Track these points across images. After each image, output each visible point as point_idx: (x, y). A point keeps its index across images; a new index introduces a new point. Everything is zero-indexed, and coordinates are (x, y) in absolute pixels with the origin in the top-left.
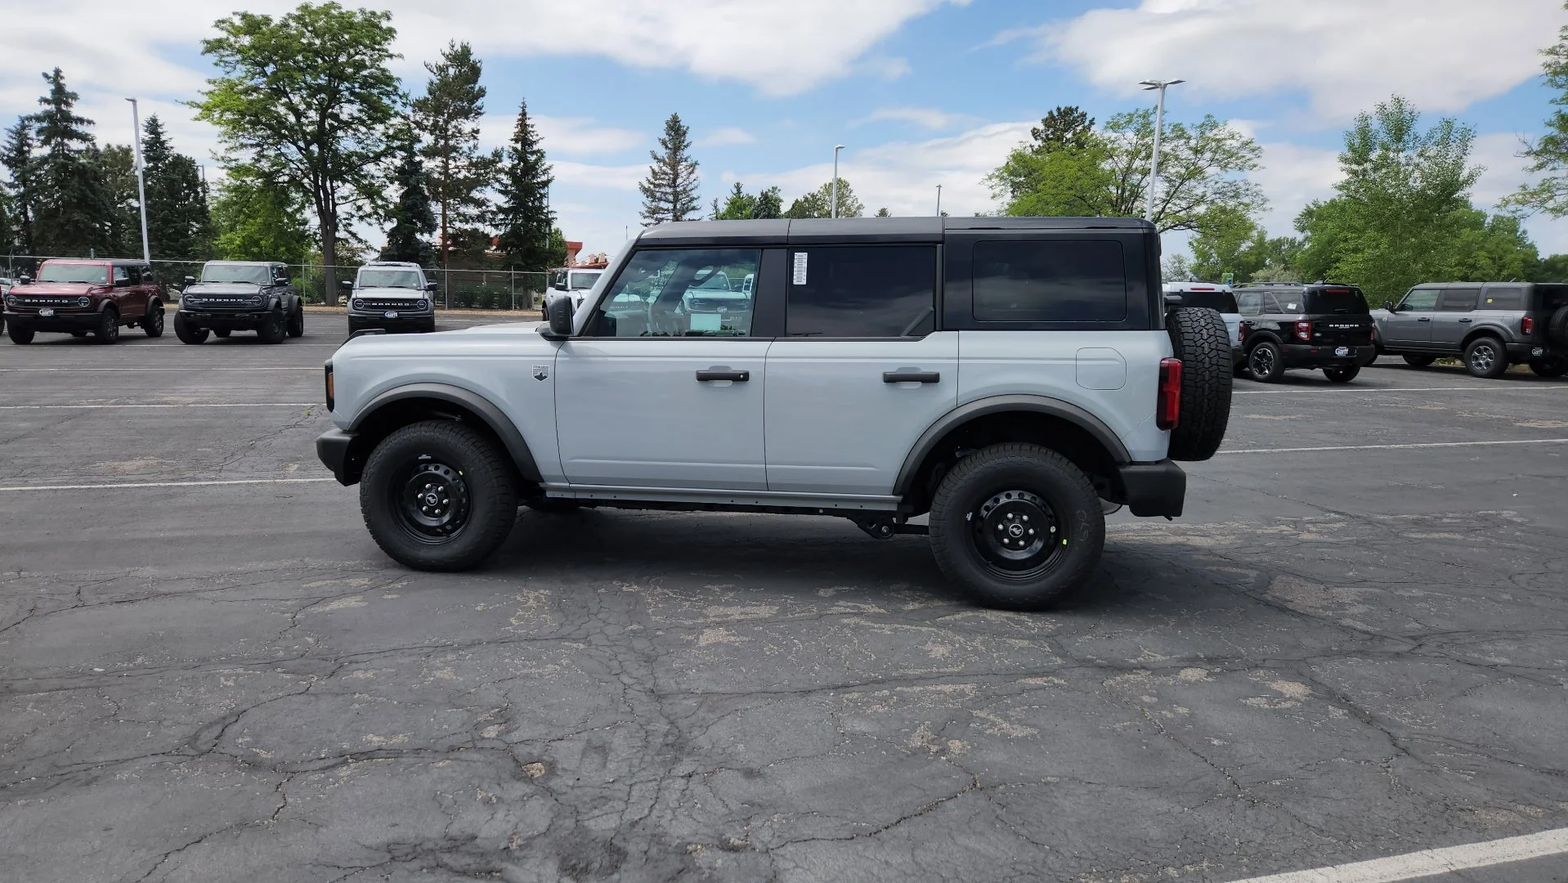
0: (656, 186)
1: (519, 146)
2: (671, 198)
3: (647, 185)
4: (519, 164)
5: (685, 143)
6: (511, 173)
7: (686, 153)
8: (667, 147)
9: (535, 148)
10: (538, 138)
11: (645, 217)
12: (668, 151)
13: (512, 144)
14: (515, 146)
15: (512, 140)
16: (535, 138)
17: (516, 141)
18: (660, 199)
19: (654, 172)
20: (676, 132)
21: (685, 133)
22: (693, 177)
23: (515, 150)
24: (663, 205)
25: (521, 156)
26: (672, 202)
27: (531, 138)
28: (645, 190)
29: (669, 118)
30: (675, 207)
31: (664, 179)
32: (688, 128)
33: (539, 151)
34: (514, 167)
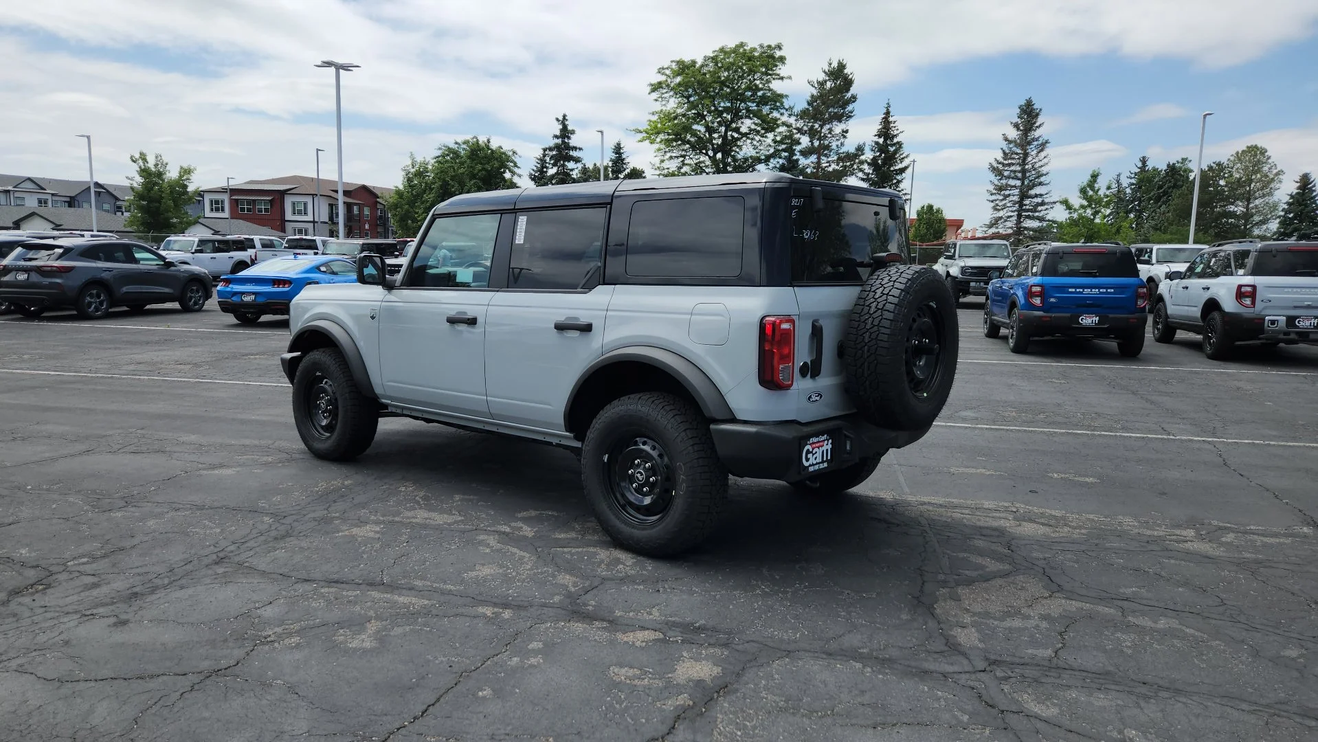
0: (1004, 165)
1: (881, 141)
2: (1019, 175)
3: (995, 165)
4: (880, 155)
5: (1037, 124)
6: (873, 163)
7: (1037, 134)
8: (1018, 129)
9: (895, 140)
10: (898, 132)
11: (992, 194)
12: (1019, 133)
13: (876, 139)
14: (877, 140)
15: (876, 135)
16: (896, 132)
17: (880, 136)
18: (1008, 177)
19: (1004, 153)
20: (1029, 115)
21: (1037, 115)
22: (1042, 154)
23: (877, 143)
24: (1012, 182)
25: (882, 148)
26: (1019, 179)
27: (892, 132)
28: (994, 169)
29: (1023, 102)
30: (1023, 183)
31: (1014, 159)
32: (1041, 110)
33: (898, 143)
34: (875, 159)
